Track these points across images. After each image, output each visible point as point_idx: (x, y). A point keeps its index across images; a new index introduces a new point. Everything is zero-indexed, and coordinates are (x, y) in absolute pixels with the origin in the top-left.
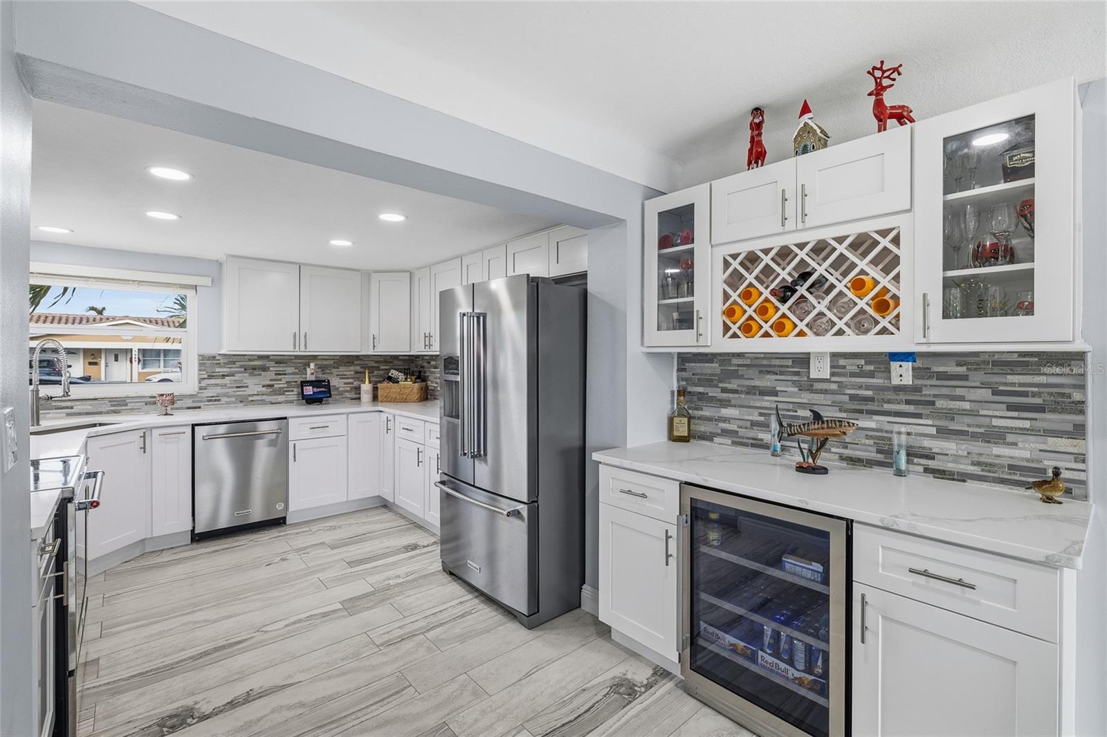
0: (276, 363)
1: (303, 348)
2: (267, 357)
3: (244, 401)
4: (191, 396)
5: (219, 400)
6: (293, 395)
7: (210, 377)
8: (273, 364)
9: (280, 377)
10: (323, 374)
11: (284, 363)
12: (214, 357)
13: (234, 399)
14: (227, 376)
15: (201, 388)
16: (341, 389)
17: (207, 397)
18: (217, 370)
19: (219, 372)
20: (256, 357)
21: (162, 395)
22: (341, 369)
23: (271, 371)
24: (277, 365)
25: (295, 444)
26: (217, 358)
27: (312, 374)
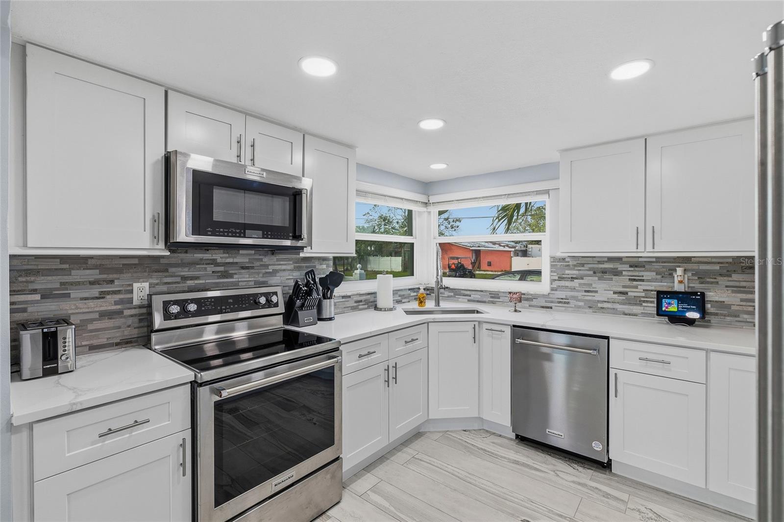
0: (631, 266)
1: (649, 248)
2: (619, 259)
3: (594, 307)
4: (543, 296)
5: (568, 303)
6: (652, 308)
7: (561, 279)
8: (626, 267)
9: (635, 283)
10: (702, 283)
11: (641, 267)
12: (564, 259)
13: (581, 304)
14: (576, 278)
15: (552, 289)
16: (733, 308)
17: (559, 299)
18: (567, 272)
19: (569, 275)
20: (606, 259)
21: (510, 293)
22: (735, 277)
23: (624, 276)
24: (632, 269)
26: (567, 260)
27: (681, 282)
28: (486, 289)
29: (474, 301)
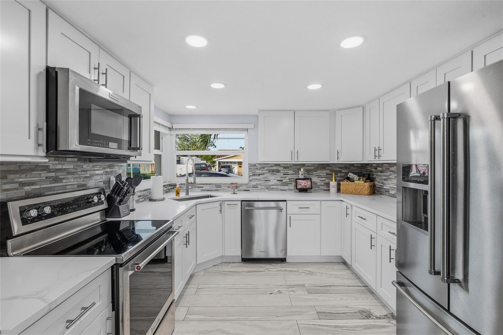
0: (284, 168)
1: (296, 160)
2: (279, 165)
3: (269, 188)
4: (246, 184)
5: (257, 187)
6: (292, 186)
7: (254, 175)
8: (282, 168)
9: (286, 176)
10: (308, 175)
11: (288, 168)
12: (255, 165)
13: (264, 187)
14: (261, 175)
15: (250, 181)
16: (318, 184)
17: (252, 185)
18: (257, 171)
19: (257, 173)
20: (274, 165)
21: (232, 184)
22: (318, 172)
23: (281, 172)
24: (284, 169)
25: (290, 217)
26: (257, 165)
27: (302, 174)
28: (213, 183)
29: (205, 190)
